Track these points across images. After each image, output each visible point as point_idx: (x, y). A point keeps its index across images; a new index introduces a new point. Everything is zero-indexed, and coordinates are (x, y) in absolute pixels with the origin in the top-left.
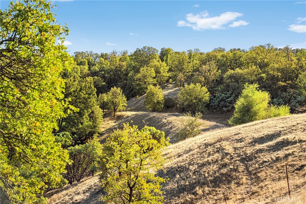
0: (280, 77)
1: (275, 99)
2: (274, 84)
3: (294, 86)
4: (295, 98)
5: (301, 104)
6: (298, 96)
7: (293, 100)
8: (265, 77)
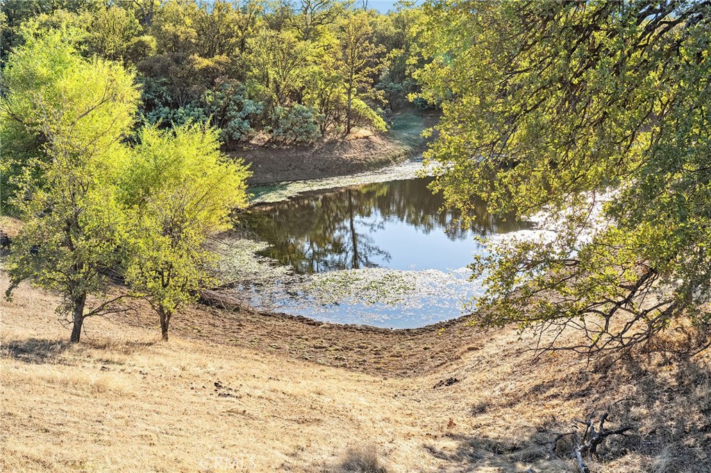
0: (193, 41)
1: (181, 110)
2: (177, 61)
3: (237, 73)
4: (240, 107)
5: (256, 122)
6: (246, 101)
7: (233, 113)
8: (153, 45)
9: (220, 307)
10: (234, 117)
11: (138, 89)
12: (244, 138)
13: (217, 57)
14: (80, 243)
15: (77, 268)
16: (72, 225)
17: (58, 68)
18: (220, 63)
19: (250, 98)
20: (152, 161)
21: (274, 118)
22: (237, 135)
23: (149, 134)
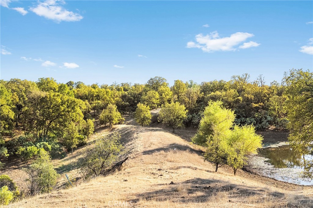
0: (253, 99)
1: (248, 119)
2: (248, 105)
3: (265, 108)
4: (266, 118)
5: (270, 123)
6: (268, 117)
7: (264, 120)
8: (241, 99)
9: (251, 173)
10: (264, 121)
11: (235, 116)
12: (267, 128)
13: (260, 104)
14: (218, 152)
15: (217, 157)
16: (217, 148)
17: (216, 111)
18: (260, 105)
19: (269, 116)
20: (236, 134)
21: (276, 122)
22: (264, 127)
23: (236, 127)
